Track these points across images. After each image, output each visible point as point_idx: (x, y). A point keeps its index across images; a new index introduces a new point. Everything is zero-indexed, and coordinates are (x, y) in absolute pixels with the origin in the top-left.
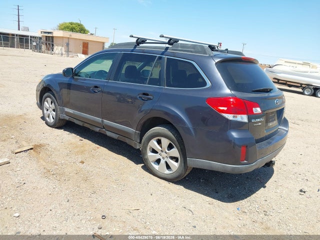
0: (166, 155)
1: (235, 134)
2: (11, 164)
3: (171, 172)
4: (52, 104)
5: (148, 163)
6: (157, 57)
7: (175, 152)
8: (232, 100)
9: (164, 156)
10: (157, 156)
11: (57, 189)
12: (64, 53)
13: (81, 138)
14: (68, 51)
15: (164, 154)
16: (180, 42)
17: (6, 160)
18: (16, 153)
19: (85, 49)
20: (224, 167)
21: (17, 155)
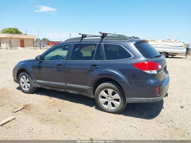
0: (111, 98)
1: (152, 81)
2: (16, 119)
3: (115, 108)
4: (26, 79)
5: (100, 105)
6: (97, 44)
7: (117, 96)
8: (146, 63)
9: (110, 100)
10: (106, 100)
11: (54, 129)
12: (8, 47)
13: (50, 97)
14: (11, 46)
15: (110, 98)
16: (108, 35)
17: (13, 117)
18: (15, 112)
19: (22, 44)
20: (148, 99)
21: (17, 113)
